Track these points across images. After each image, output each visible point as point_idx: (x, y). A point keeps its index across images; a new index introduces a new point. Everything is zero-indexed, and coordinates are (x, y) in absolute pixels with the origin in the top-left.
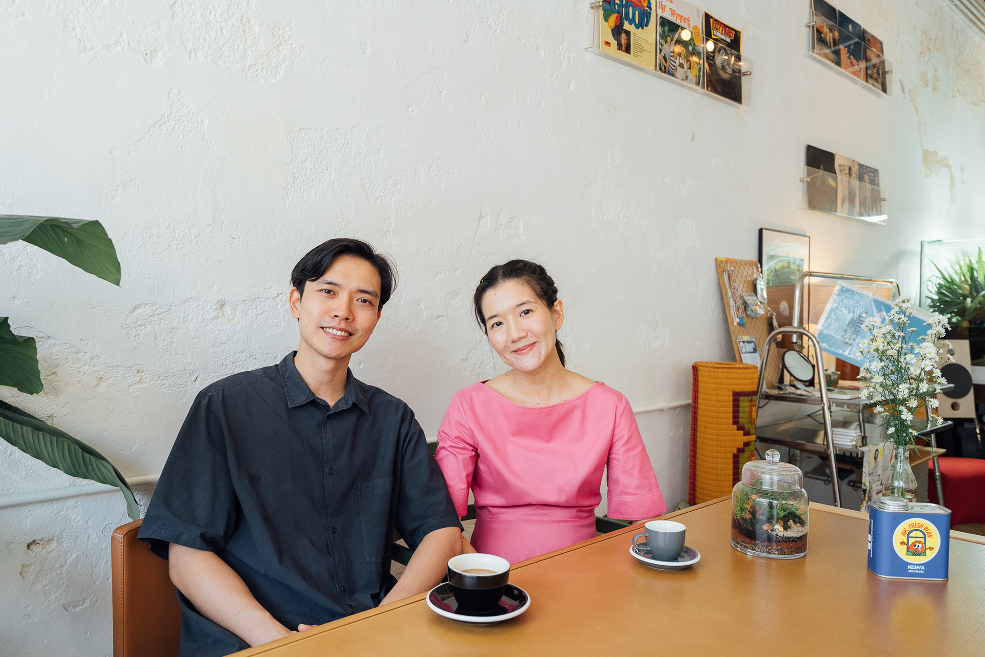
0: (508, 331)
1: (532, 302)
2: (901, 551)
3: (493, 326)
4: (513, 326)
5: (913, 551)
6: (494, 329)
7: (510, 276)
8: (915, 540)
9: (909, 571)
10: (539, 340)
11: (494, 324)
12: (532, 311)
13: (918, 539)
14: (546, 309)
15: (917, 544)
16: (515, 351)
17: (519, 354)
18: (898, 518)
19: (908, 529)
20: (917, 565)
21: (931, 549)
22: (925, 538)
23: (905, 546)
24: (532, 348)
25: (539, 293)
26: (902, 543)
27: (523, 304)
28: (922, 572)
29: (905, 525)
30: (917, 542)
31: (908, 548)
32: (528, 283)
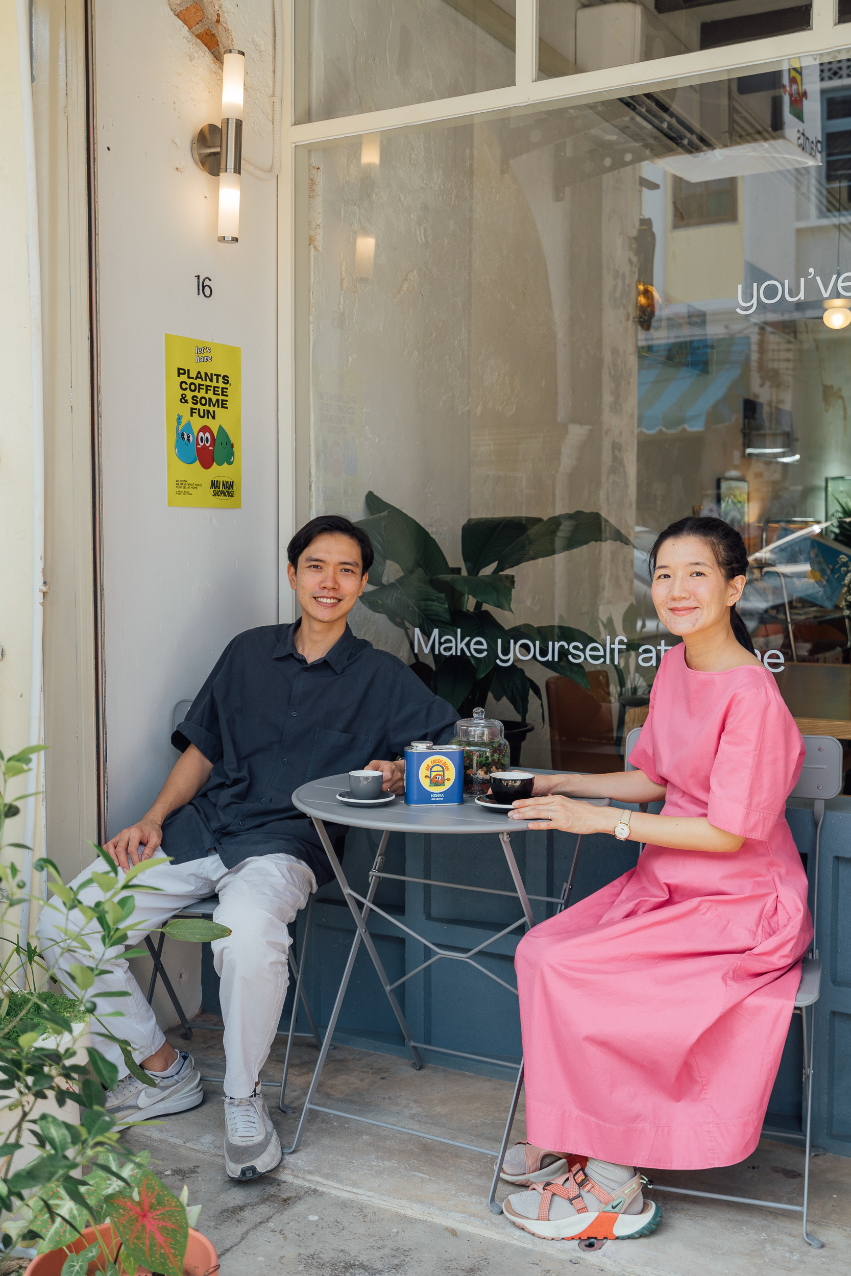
0: (672, 587)
1: (707, 565)
2: (425, 783)
3: (659, 577)
4: (678, 583)
5: (435, 782)
6: (660, 580)
7: (697, 531)
8: (436, 773)
9: (433, 799)
10: (700, 606)
11: (661, 575)
12: (704, 575)
13: (439, 773)
14: (722, 580)
15: (438, 777)
16: (672, 610)
17: (674, 614)
18: (423, 756)
19: (430, 765)
20: (437, 793)
21: (448, 780)
22: (443, 771)
23: (429, 779)
24: (691, 613)
25: (720, 559)
26: (426, 777)
27: (697, 564)
28: (442, 799)
29: (428, 762)
30: (437, 775)
31: (431, 780)
32: (713, 546)
